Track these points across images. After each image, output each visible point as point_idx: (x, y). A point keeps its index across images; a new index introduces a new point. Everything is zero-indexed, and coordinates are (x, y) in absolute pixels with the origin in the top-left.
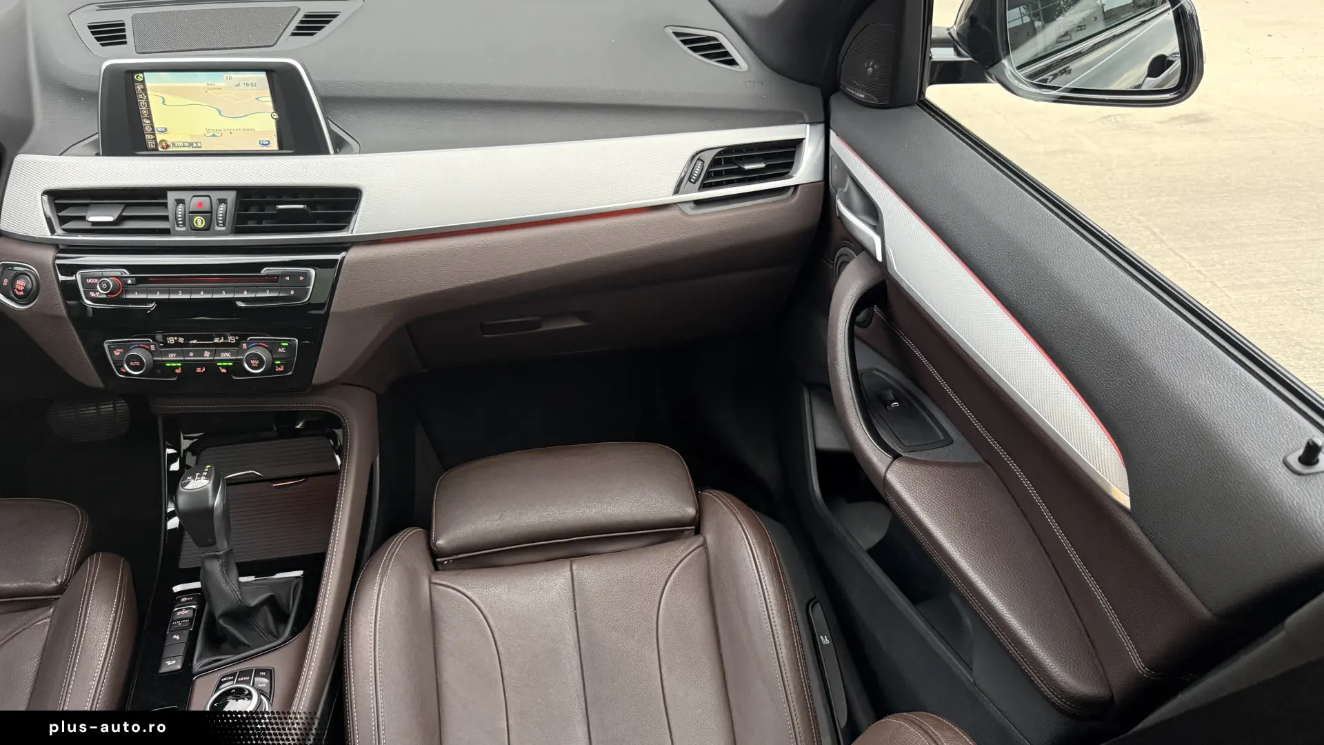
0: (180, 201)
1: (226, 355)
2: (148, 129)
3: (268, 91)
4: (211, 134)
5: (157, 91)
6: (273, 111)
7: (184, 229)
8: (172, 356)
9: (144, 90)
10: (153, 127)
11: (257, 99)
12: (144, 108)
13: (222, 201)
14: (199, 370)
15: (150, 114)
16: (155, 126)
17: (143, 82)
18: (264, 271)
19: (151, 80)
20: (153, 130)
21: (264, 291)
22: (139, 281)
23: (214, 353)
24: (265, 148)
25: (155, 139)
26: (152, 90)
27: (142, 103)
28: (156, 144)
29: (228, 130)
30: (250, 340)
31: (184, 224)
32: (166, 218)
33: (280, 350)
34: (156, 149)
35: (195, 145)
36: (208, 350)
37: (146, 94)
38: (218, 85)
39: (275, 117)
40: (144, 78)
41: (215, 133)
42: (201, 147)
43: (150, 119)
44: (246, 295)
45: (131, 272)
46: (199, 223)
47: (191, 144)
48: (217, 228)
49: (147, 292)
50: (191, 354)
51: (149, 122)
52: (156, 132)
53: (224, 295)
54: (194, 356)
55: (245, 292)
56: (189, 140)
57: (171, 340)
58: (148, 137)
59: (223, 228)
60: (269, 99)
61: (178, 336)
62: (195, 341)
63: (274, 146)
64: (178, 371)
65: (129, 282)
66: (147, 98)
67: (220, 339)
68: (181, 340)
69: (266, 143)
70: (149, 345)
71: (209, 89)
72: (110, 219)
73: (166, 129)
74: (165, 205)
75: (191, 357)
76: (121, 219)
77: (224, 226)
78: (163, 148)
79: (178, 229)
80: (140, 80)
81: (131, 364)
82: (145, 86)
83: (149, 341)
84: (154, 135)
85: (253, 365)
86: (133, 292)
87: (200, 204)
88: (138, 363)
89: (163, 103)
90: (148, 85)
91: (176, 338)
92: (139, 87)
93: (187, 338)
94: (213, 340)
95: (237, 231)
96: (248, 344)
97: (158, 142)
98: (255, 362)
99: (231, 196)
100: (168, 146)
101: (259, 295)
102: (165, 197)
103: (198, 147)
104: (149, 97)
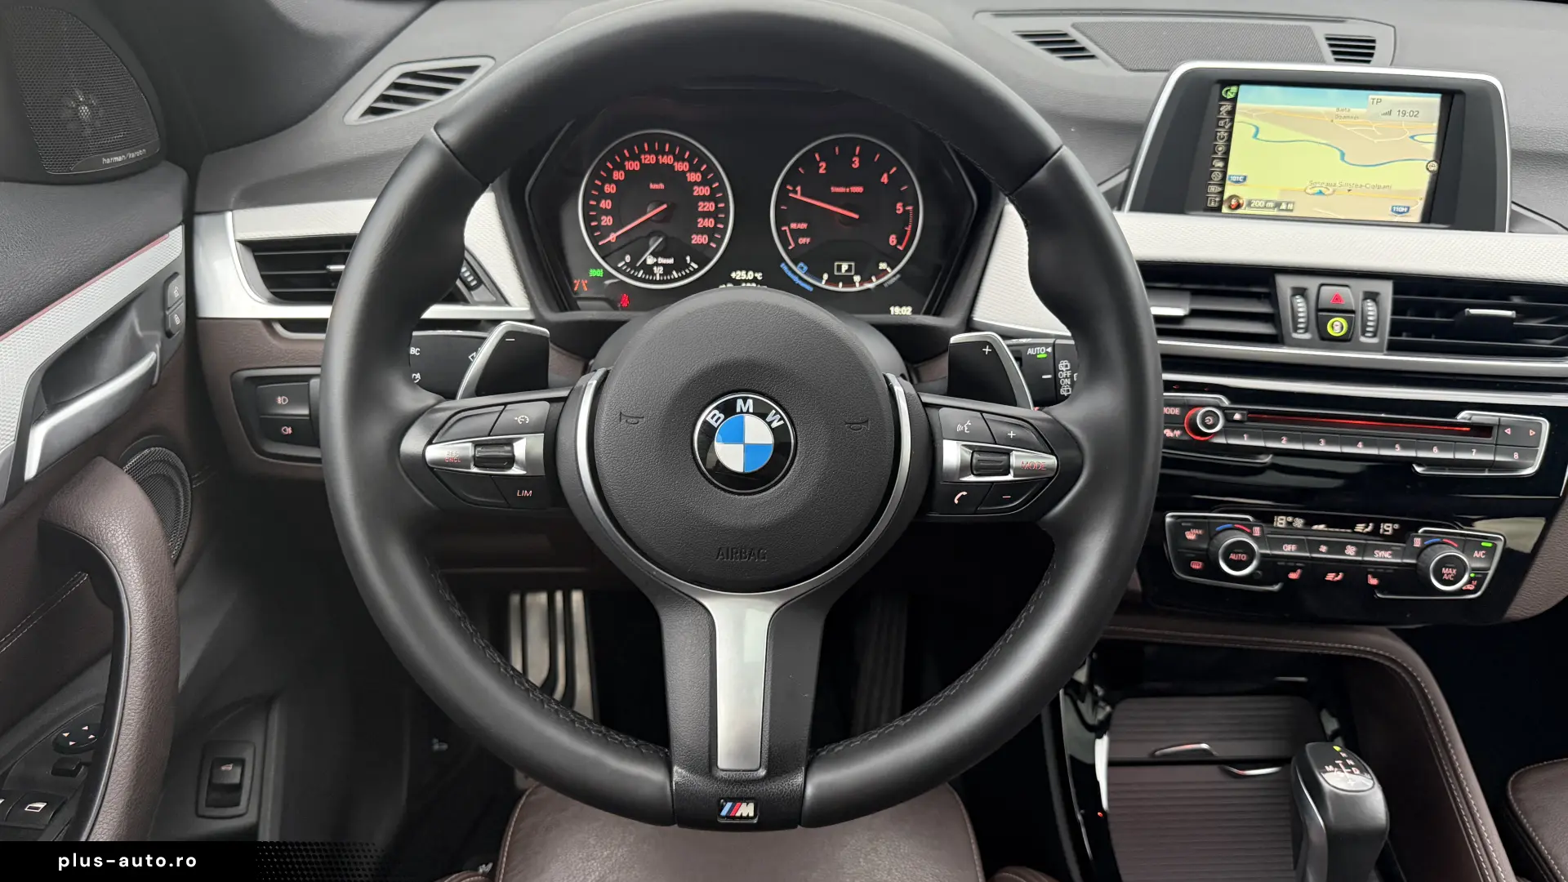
0: (1301, 292)
1: (1383, 556)
2: (1216, 176)
3: (1435, 125)
4: (1317, 190)
5: (1250, 116)
6: (1431, 158)
7: (1307, 336)
8: (1289, 549)
9: (1232, 113)
10: (1224, 172)
11: (1412, 137)
12: (1220, 142)
13: (1372, 296)
14: (1330, 577)
15: (1227, 152)
16: (1230, 172)
17: (1234, 100)
18: (1463, 416)
19: (1249, 99)
20: (1224, 179)
21: (1469, 450)
22: (1253, 416)
23: (1362, 549)
24: (1398, 218)
25: (1222, 193)
26: (1245, 114)
27: (1223, 133)
28: (1221, 202)
29: (1347, 184)
30: (1425, 532)
31: (1306, 330)
32: (1272, 318)
33: (1476, 554)
34: (1218, 209)
35: (1283, 206)
36: (1352, 544)
37: (1232, 120)
38: (1354, 111)
39: (1432, 169)
40: (1237, 94)
41: (1323, 190)
42: (1291, 211)
43: (1226, 160)
44: (1435, 454)
45: (1232, 400)
46: (1337, 329)
47: (1278, 205)
48: (1363, 339)
49: (1266, 437)
50: (1323, 548)
51: (1221, 164)
52: (1228, 182)
53: (1398, 452)
54: (1328, 552)
55: (1435, 449)
56: (1276, 198)
57: (1281, 522)
58: (1213, 189)
59: (1375, 340)
60: (1433, 138)
61: (1295, 515)
62: (1322, 527)
63: (1415, 216)
64: (1293, 576)
65: (1237, 417)
66: (1232, 127)
67: (1367, 527)
68: (1299, 523)
69: (1402, 210)
70: (1251, 526)
71: (1338, 116)
72: (1179, 312)
73: (1245, 178)
74: (1272, 297)
75: (1322, 553)
76: (1195, 314)
77: (1375, 335)
78: (1230, 207)
79: (1295, 335)
80: (1230, 96)
81: (1233, 556)
82: (1234, 108)
83: (1247, 520)
84: (1222, 184)
85: (1445, 577)
86: (1240, 435)
87: (1337, 298)
88: (1244, 557)
89: (1255, 136)
90: (1239, 105)
91: (1290, 519)
92: (1226, 107)
93: (1310, 521)
94: (1353, 527)
95: (1393, 347)
96: (1424, 537)
97: (1226, 196)
98: (1449, 573)
99: (1386, 289)
100: (1239, 206)
101: (1460, 456)
102: (1273, 285)
103: (1287, 210)
104: (1235, 124)
